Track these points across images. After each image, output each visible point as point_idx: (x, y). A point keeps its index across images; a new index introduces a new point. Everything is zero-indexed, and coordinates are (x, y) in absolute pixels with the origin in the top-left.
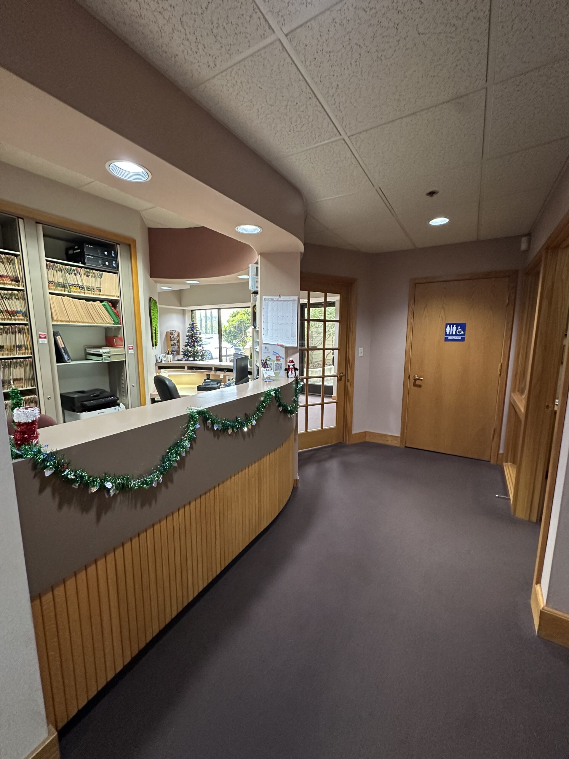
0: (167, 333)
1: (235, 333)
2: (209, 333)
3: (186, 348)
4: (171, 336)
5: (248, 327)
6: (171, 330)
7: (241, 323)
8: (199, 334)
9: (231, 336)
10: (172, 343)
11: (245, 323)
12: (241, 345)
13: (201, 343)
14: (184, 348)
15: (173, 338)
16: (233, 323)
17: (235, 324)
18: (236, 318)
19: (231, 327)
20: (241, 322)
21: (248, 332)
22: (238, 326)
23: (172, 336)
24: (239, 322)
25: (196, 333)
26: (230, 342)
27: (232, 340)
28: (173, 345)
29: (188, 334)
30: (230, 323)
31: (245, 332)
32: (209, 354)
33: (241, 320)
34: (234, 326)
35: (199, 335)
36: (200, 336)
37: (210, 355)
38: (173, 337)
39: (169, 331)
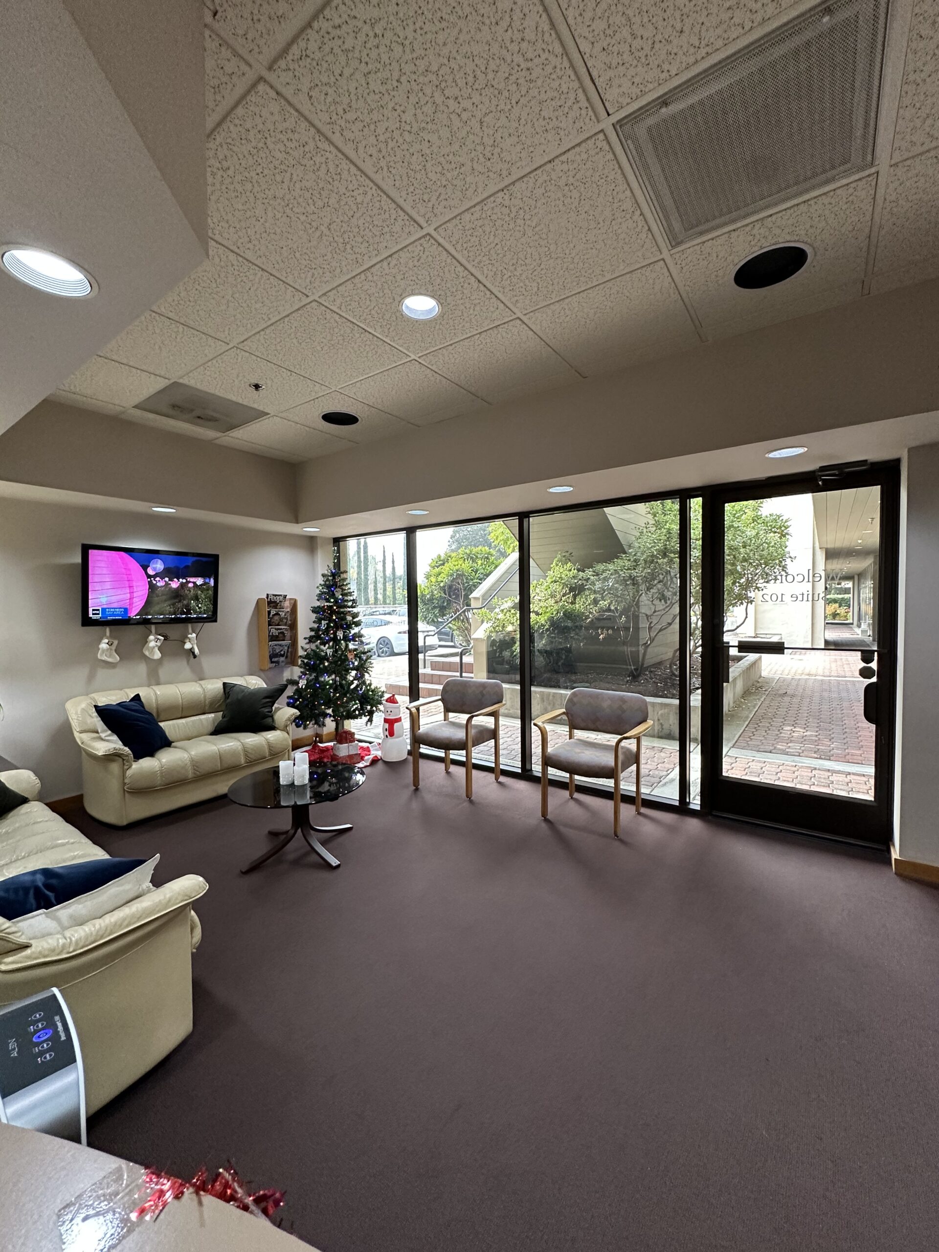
0: (259, 602)
1: (444, 602)
2: (390, 604)
3: (313, 646)
4: (269, 612)
5: (473, 588)
6: (271, 592)
7: (457, 578)
8: (350, 604)
9: (435, 607)
10: (273, 631)
11: (467, 579)
12: (455, 628)
13: (355, 630)
14: (307, 646)
15: (276, 618)
16: (440, 579)
17: (444, 579)
18: (446, 568)
19: (433, 587)
20: (459, 576)
21: (475, 598)
22: (450, 587)
23: (273, 612)
24: (452, 575)
25: (343, 600)
26: (433, 620)
27: (436, 616)
28: (277, 636)
29: (318, 604)
30: (433, 579)
31: (467, 597)
32: (387, 644)
33: (457, 571)
34: (442, 584)
35: (352, 607)
36: (355, 610)
37: (388, 646)
38: (277, 614)
39: (265, 597)
